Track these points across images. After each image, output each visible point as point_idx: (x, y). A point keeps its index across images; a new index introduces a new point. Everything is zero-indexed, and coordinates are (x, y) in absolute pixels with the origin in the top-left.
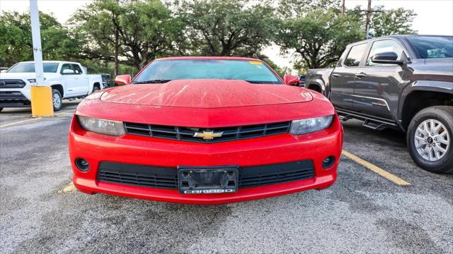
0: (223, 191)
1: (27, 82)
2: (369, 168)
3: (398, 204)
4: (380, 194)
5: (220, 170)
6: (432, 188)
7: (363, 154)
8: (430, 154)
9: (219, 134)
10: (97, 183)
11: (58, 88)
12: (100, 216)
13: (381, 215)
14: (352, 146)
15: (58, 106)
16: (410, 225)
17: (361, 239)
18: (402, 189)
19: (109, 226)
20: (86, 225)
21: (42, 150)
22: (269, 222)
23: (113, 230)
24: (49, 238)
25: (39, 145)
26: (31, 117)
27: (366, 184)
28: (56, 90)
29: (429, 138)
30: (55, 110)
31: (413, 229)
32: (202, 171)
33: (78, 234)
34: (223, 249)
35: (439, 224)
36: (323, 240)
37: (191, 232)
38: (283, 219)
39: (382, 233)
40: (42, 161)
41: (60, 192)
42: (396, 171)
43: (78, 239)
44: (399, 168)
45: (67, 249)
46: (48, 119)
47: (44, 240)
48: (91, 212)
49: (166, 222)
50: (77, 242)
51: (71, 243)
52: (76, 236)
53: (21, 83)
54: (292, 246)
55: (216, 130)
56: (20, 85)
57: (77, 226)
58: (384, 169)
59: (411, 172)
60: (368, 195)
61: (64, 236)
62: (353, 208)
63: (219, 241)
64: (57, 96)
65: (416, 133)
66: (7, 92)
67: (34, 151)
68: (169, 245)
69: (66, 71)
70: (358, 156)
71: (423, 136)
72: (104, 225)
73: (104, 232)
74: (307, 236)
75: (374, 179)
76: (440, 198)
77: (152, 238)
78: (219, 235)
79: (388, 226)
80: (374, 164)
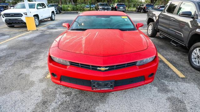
0: (108, 89)
1: (23, 14)
2: (169, 66)
3: (178, 89)
4: (171, 83)
5: (107, 82)
6: (194, 80)
7: (169, 57)
8: (197, 62)
9: (107, 68)
10: (61, 82)
11: (36, 16)
12: (63, 92)
13: (169, 95)
14: (165, 52)
15: (37, 24)
16: (180, 100)
17: (159, 107)
18: (181, 80)
19: (66, 97)
20: (58, 96)
21: (35, 53)
22: (125, 97)
23: (68, 99)
24: (46, 102)
25: (33, 49)
26: (27, 31)
27: (166, 77)
28: (36, 17)
29: (198, 56)
30: (37, 26)
31: (181, 102)
32: (100, 83)
33: (56, 100)
34: (108, 110)
35: (191, 101)
36: (145, 107)
37: (96, 101)
38: (131, 95)
39: (168, 104)
40: (36, 59)
41: (46, 78)
42: (181, 68)
43: (56, 103)
44: (183, 67)
45: (53, 107)
46: (34, 32)
47: (44, 103)
48: (59, 89)
49: (87, 95)
50: (56, 104)
51: (54, 105)
52: (55, 101)
53: (20, 15)
54: (133, 109)
55: (106, 67)
56: (20, 16)
57: (55, 96)
58: (176, 67)
59: (187, 69)
60: (166, 83)
61: (51, 101)
62: (159, 91)
63: (107, 106)
64: (36, 20)
65: (193, 52)
66: (15, 19)
67: (32, 53)
68: (88, 107)
69: (39, 7)
70: (166, 58)
71: (195, 54)
72: (64, 96)
73: (65, 99)
74: (139, 105)
75: (170, 73)
76: (196, 85)
77: (82, 103)
78: (107, 103)
79: (171, 101)
80: (172, 64)
